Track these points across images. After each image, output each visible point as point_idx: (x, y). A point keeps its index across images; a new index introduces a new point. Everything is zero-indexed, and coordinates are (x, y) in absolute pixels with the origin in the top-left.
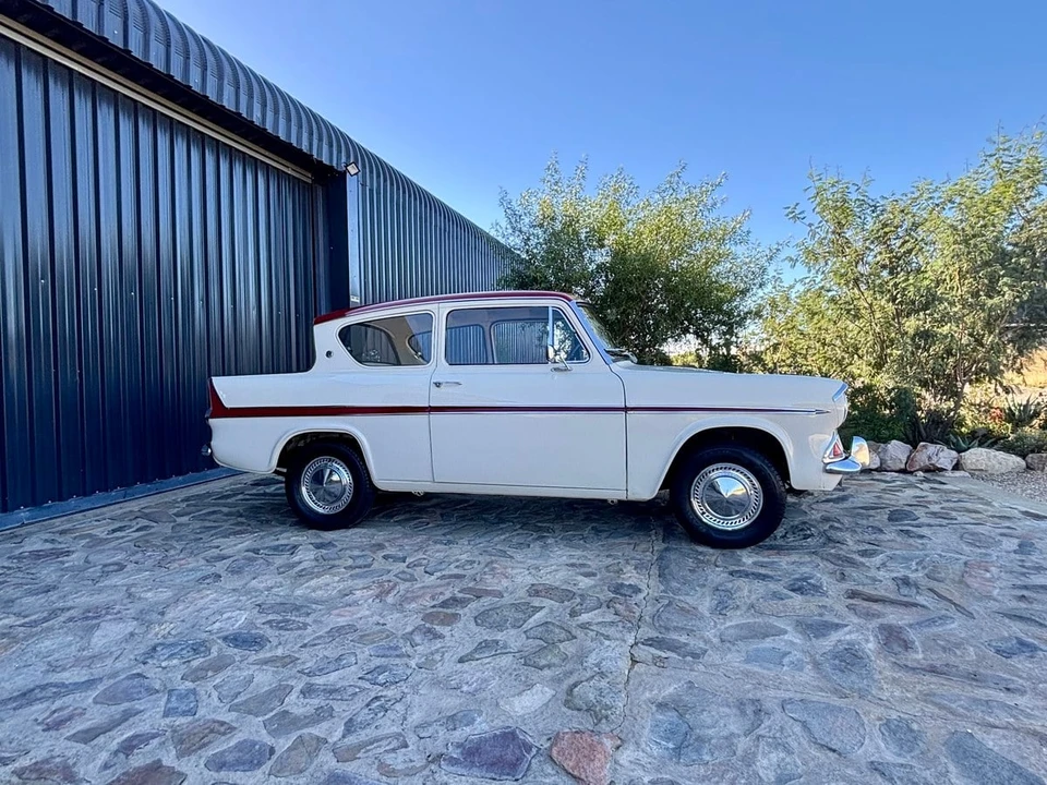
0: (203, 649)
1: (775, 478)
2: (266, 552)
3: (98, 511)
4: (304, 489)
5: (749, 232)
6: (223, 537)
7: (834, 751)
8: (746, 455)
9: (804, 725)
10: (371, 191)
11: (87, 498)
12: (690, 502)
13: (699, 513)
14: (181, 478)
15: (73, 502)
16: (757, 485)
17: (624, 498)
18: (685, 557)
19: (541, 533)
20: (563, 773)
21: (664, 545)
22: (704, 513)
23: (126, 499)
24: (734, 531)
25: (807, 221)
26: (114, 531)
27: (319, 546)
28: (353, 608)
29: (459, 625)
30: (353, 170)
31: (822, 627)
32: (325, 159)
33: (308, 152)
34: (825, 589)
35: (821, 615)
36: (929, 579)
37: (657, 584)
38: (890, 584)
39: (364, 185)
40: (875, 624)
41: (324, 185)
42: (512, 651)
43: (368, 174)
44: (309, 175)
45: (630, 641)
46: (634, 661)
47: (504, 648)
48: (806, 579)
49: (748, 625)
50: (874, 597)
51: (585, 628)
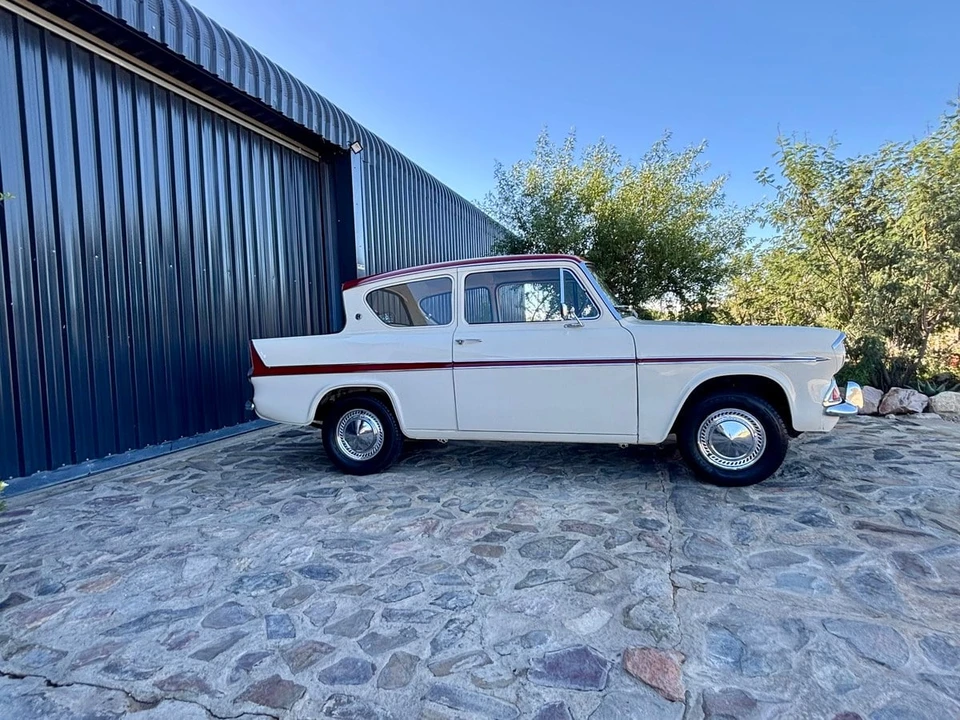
0: (284, 580)
1: (779, 423)
2: (312, 494)
3: (151, 462)
4: (339, 439)
5: (724, 195)
6: (269, 482)
7: (883, 664)
8: (750, 401)
9: (848, 641)
10: (372, 167)
12: (697, 445)
13: (705, 454)
14: (217, 432)
15: (129, 454)
16: (760, 427)
17: (634, 442)
18: (696, 495)
19: (555, 476)
20: (641, 684)
21: (673, 485)
22: (709, 455)
23: (173, 450)
24: (738, 471)
25: (775, 184)
26: (170, 479)
27: (358, 489)
28: (407, 542)
29: (507, 557)
30: (356, 148)
31: (841, 555)
32: (332, 139)
33: (318, 133)
34: (833, 521)
35: (835, 544)
36: (928, 511)
37: (677, 519)
38: (893, 516)
39: (366, 162)
40: (889, 551)
41: (330, 163)
42: (561, 579)
43: (369, 152)
44: (317, 154)
45: (667, 569)
46: (675, 587)
47: (553, 576)
48: (814, 512)
49: (771, 554)
50: (882, 528)
51: (623, 558)
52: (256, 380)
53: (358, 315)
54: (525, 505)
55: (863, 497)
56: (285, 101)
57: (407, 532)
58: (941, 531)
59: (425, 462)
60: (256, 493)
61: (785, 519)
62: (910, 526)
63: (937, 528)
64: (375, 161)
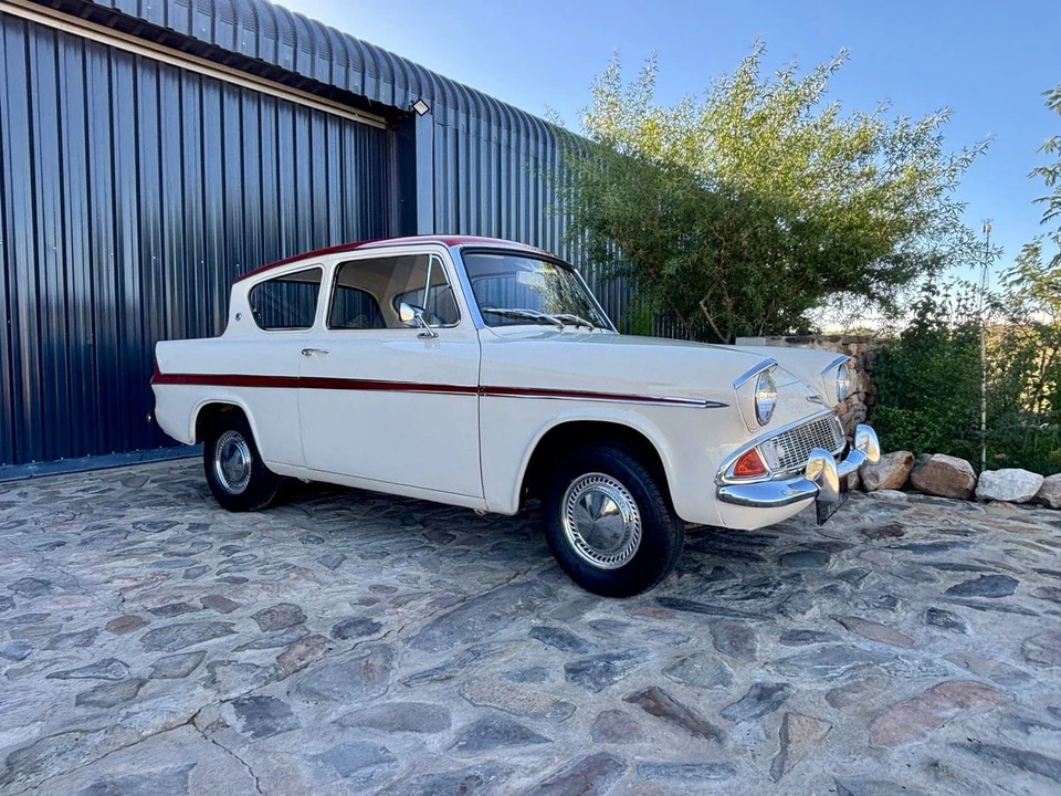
4: (218, 465)
10: (455, 131)
11: (99, 458)
12: (561, 524)
13: (572, 539)
22: (577, 541)
23: (141, 461)
27: (194, 527)
28: (82, 597)
29: (127, 636)
30: (421, 108)
31: (496, 735)
32: (385, 100)
33: (360, 94)
34: (616, 679)
35: (536, 716)
36: (823, 698)
37: (415, 628)
38: (735, 692)
39: (445, 125)
40: (596, 749)
41: (396, 130)
42: (111, 676)
43: (451, 112)
44: (383, 120)
45: (233, 695)
46: (191, 721)
47: (106, 672)
48: (618, 658)
49: (413, 707)
50: (666, 708)
51: (210, 667)
52: (157, 388)
53: (238, 316)
54: (293, 575)
55: (752, 651)
56: (304, 58)
57: (114, 585)
58: (763, 737)
59: (330, 506)
60: (108, 516)
61: (558, 659)
62: (725, 717)
63: (766, 731)
64: (462, 121)
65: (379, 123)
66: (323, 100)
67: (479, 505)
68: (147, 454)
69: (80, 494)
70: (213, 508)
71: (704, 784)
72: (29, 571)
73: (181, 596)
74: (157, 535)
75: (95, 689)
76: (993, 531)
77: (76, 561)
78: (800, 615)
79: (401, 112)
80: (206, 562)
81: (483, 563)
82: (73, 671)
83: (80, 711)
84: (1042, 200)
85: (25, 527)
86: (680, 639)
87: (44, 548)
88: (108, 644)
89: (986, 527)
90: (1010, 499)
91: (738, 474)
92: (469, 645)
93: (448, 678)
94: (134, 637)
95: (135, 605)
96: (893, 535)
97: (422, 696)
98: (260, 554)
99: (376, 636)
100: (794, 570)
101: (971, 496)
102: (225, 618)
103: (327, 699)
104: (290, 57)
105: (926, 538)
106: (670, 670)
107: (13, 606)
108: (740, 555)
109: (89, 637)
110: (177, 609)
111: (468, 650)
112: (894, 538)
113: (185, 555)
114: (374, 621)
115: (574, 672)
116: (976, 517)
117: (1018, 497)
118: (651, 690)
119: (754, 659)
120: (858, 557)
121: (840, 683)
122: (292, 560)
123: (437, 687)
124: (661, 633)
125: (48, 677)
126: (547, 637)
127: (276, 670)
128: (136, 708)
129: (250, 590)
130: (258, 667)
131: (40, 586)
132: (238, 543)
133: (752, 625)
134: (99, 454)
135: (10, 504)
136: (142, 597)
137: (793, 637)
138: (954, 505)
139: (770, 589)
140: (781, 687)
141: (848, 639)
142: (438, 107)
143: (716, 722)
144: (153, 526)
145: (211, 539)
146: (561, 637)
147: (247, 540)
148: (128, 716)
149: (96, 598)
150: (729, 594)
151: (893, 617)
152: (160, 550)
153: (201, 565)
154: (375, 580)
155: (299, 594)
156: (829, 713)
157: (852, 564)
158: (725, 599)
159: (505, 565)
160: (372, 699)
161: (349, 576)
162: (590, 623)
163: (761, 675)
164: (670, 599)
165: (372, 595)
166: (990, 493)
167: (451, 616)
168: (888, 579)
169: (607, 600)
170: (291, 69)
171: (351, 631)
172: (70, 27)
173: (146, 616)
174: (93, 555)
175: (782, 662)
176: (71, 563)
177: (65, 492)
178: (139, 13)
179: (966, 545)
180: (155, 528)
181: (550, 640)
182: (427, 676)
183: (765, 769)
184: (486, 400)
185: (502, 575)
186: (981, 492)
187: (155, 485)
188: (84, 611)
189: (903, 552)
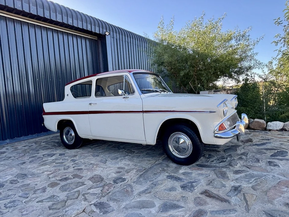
3: (28, 140)
4: (64, 136)
10: (117, 39)
11: (26, 137)
13: (171, 150)
17: (146, 144)
18: (160, 168)
21: (161, 162)
23: (38, 136)
26: (22, 147)
27: (60, 155)
28: (37, 178)
29: (55, 188)
30: (107, 33)
31: (170, 207)
32: (97, 32)
33: (91, 31)
34: (195, 188)
35: (178, 201)
36: (251, 188)
37: (135, 179)
38: (228, 189)
39: (113, 38)
40: (197, 208)
41: (101, 40)
42: (55, 200)
43: (115, 34)
44: (96, 37)
45: (93, 203)
46: (84, 211)
47: (54, 199)
48: (194, 182)
49: (144, 202)
50: (211, 195)
51: (83, 195)
52: (44, 116)
53: (68, 95)
54: (95, 166)
55: (228, 177)
56: (75, 21)
57: (45, 174)
58: (240, 200)
59: (96, 145)
60: (34, 153)
61: (177, 184)
62: (228, 196)
63: (240, 199)
64: (118, 37)
65: (95, 38)
66: (80, 33)
67: (144, 143)
68: (39, 134)
69: (24, 148)
70: (64, 149)
71: (230, 215)
72: (19, 172)
73: (66, 175)
74: (51, 158)
75: (53, 204)
76: (275, 139)
77: (31, 168)
78: (236, 166)
79: (102, 35)
80: (68, 165)
81: (146, 159)
82: (44, 200)
83: (51, 211)
84: (276, 50)
85: (12, 158)
86: (207, 176)
87: (20, 164)
88: (50, 191)
89: (273, 138)
90: (276, 129)
91: (220, 130)
92: (152, 182)
93: (150, 192)
94: (57, 188)
95: (53, 179)
96: (250, 142)
97: (144, 198)
98: (82, 161)
99: (125, 182)
100: (229, 154)
101: (265, 129)
102: (80, 180)
103: (119, 201)
104: (71, 22)
105: (259, 142)
106: (209, 184)
107: (19, 182)
108: (213, 151)
109: (44, 190)
110: (66, 179)
111: (152, 184)
112: (250, 143)
113: (61, 163)
114: (123, 178)
115: (183, 187)
116: (269, 135)
117: (278, 129)
118: (206, 190)
119: (229, 179)
120: (244, 148)
121: (253, 184)
122: (92, 162)
123: (148, 195)
124: (202, 174)
125: (37, 202)
126: (172, 178)
127: (102, 194)
128: (67, 209)
129: (85, 172)
130: (96, 194)
131: (24, 176)
132: (75, 158)
133: (224, 170)
134: (26, 136)
135: (4, 152)
136: (55, 176)
137: (237, 172)
138: (262, 132)
139: (225, 159)
140: (240, 186)
141: (251, 172)
142: (111, 33)
143: (226, 198)
144: (49, 155)
145: (67, 158)
146: (175, 178)
147: (77, 157)
148: (66, 212)
149: (41, 178)
150: (215, 162)
151: (260, 164)
152: (54, 162)
153: (67, 166)
154: (117, 166)
155: (98, 171)
156: (254, 192)
157: (243, 151)
158: (214, 163)
159: (152, 158)
160: (131, 200)
161: (110, 165)
162: (182, 173)
163: (233, 184)
164: (200, 165)
165: (118, 170)
166: (270, 128)
167: (143, 175)
168: (254, 154)
169: (184, 166)
170: (72, 25)
171: (118, 181)
172: (10, 16)
173: (58, 182)
174: (35, 165)
175: (237, 179)
176: (30, 168)
177: (19, 147)
178: (30, 11)
179: (270, 143)
180: (50, 156)
181: (173, 179)
182: (144, 192)
183: (244, 209)
184: (145, 114)
185: (152, 162)
186: (268, 128)
187: (44, 143)
188: (40, 182)
189: (254, 146)
